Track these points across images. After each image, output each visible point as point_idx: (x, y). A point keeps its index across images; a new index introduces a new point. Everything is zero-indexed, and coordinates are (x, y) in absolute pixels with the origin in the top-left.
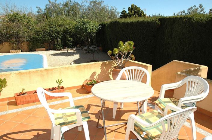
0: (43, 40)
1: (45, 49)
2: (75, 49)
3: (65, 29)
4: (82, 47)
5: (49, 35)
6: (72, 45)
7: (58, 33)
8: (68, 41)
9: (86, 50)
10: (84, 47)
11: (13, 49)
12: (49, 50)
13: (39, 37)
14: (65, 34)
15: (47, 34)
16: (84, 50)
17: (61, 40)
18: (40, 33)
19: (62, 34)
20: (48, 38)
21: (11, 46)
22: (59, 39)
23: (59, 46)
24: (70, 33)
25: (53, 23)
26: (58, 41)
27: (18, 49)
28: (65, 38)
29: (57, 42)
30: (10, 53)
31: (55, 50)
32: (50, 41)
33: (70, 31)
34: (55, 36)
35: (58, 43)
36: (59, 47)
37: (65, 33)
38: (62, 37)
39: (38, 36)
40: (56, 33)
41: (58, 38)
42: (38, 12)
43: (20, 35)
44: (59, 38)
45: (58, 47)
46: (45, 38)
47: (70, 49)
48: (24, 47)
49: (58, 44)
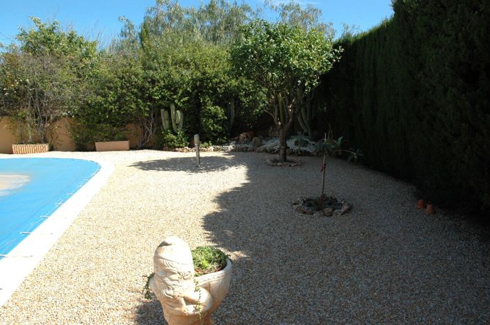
0: (119, 114)
1: (126, 143)
2: (231, 147)
3: (199, 74)
4: (255, 142)
6: (221, 135)
7: (172, 87)
8: (208, 117)
9: (272, 151)
10: (264, 142)
11: (23, 140)
12: (142, 148)
13: (106, 101)
14: (197, 93)
15: (136, 90)
16: (265, 151)
17: (185, 113)
18: (110, 88)
19: (186, 93)
20: (137, 105)
21: (18, 131)
22: (176, 111)
23: (176, 134)
24: (215, 90)
25: (159, 54)
26: (173, 118)
27: (40, 143)
28: (199, 106)
29: (167, 122)
30: (11, 152)
31: (160, 148)
32: (146, 117)
33: (217, 83)
34: (163, 98)
35: (171, 124)
36: (174, 137)
37: (197, 88)
38: (186, 102)
39: (103, 97)
40: (166, 87)
41: (173, 107)
42: (124, 34)
43: (47, 93)
44: (177, 108)
45: (172, 140)
46: (126, 103)
47: (212, 148)
48: (61, 137)
49: (171, 128)
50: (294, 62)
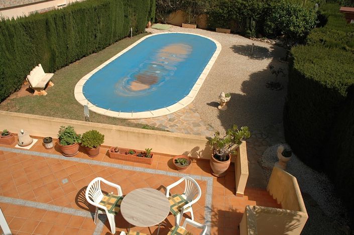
0: (228, 18)
1: (229, 30)
5: (238, 11)
8: (267, 27)
13: (223, 12)
14: (264, 14)
17: (257, 22)
19: (259, 14)
20: (237, 16)
21: (185, 18)
23: (251, 31)
26: (251, 23)
27: (193, 24)
28: (264, 20)
30: (181, 26)
32: (239, 21)
35: (250, 25)
37: (264, 12)
38: (259, 17)
39: (222, 10)
40: (250, 10)
41: (252, 19)
44: (254, 20)
45: (249, 33)
46: (232, 15)
47: (266, 41)
48: (201, 22)
49: (250, 27)
50: (292, 29)
